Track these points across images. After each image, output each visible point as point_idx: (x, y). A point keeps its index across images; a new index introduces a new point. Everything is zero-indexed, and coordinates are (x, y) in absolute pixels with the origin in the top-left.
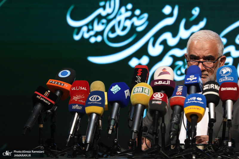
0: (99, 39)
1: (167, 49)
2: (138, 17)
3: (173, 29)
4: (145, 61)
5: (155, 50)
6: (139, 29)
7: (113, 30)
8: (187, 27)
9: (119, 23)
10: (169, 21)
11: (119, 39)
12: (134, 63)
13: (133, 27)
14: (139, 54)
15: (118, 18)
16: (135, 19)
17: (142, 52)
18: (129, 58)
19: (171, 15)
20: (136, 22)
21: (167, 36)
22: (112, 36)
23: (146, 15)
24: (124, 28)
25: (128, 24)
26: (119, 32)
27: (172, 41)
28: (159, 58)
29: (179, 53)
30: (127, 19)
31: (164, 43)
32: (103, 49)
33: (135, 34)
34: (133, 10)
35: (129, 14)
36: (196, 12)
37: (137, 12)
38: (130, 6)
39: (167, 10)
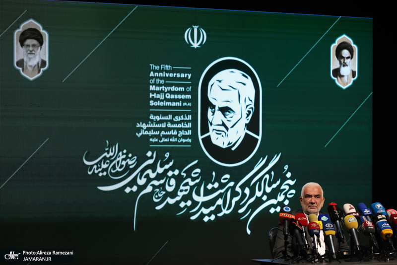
0: (105, 173)
1: (149, 180)
2: (130, 158)
3: (153, 167)
4: (135, 189)
5: (141, 182)
6: (131, 167)
7: (114, 167)
8: (162, 166)
9: (118, 162)
10: (151, 162)
11: (118, 174)
12: (128, 190)
13: (127, 165)
14: (130, 184)
15: (118, 159)
16: (128, 160)
17: (133, 182)
18: (125, 187)
19: (151, 157)
20: (130, 162)
21: (149, 171)
22: (113, 171)
23: (136, 157)
24: (122, 166)
25: (124, 163)
26: (118, 169)
27: (152, 175)
28: (144, 187)
29: (156, 183)
30: (123, 160)
31: (147, 176)
32: (108, 181)
33: (128, 170)
34: (127, 154)
35: (124, 156)
36: (167, 155)
37: (130, 155)
38: (125, 151)
39: (149, 154)
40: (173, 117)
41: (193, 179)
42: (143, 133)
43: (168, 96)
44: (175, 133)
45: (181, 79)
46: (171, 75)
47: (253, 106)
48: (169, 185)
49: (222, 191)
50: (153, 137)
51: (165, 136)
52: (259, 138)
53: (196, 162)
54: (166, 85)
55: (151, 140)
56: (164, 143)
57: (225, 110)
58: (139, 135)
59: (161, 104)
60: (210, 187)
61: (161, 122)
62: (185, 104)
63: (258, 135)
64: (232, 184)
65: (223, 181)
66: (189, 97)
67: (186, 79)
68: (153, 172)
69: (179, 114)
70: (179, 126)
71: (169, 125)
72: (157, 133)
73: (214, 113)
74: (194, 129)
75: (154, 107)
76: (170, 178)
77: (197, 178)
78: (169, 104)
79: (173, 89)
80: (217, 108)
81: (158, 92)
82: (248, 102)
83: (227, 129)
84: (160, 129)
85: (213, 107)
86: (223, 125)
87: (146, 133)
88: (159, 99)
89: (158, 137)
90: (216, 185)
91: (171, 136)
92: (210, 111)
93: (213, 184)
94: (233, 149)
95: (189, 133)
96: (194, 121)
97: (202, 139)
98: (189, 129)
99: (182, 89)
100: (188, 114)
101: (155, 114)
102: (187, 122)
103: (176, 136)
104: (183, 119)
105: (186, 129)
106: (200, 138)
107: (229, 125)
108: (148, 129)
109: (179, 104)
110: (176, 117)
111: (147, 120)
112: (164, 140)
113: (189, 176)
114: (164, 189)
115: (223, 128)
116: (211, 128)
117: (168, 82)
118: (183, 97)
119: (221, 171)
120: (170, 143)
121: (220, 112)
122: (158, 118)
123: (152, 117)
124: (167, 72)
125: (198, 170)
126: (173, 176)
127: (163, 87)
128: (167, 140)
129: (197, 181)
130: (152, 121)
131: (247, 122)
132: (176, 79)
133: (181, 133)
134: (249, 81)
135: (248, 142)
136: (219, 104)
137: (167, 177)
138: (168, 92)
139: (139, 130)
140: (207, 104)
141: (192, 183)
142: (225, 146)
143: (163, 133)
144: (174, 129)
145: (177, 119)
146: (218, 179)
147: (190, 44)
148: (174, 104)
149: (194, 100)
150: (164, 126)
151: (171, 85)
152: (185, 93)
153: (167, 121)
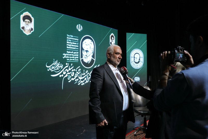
0: (53, 70)
1: (67, 73)
2: (61, 65)
3: (68, 68)
4: (62, 75)
5: (64, 73)
6: (61, 68)
7: (56, 68)
8: (70, 68)
9: (57, 67)
10: (67, 67)
11: (57, 71)
12: (60, 76)
13: (60, 68)
14: (61, 74)
15: (57, 66)
16: (60, 66)
18: (59, 75)
19: (67, 65)
20: (61, 67)
21: (67, 70)
22: (56, 70)
23: (63, 65)
24: (58, 68)
25: (59, 67)
26: (57, 69)
27: (68, 71)
28: (65, 75)
29: (69, 73)
30: (59, 66)
31: (66, 71)
32: (54, 73)
33: (60, 69)
34: (60, 64)
35: (59, 65)
36: (72, 64)
37: (61, 64)
38: (59, 63)
39: (67, 64)
40: (73, 52)
41: (79, 72)
42: (65, 57)
43: (72, 46)
44: (74, 57)
45: (75, 40)
46: (73, 39)
47: (93, 51)
48: (72, 74)
49: (86, 76)
50: (68, 58)
51: (71, 58)
52: (95, 60)
53: (79, 67)
54: (72, 42)
55: (67, 59)
56: (71, 61)
57: (87, 51)
58: (64, 58)
59: (70, 48)
60: (83, 74)
61: (70, 54)
62: (77, 48)
63: (94, 59)
64: (88, 73)
65: (86, 73)
66: (78, 46)
67: (77, 41)
68: (68, 70)
69: (75, 51)
70: (75, 55)
71: (72, 55)
72: (69, 57)
73: (84, 52)
74: (79, 56)
75: (68, 49)
76: (73, 72)
77: (80, 72)
78: (72, 48)
79: (73, 43)
80: (85, 50)
81: (69, 44)
82: (92, 49)
83: (87, 57)
84: (70, 56)
85: (84, 50)
86: (86, 56)
87: (66, 57)
88: (69, 46)
89: (69, 58)
90: (85, 74)
91: (73, 58)
92: (83, 51)
93: (84, 73)
94: (89, 63)
95: (78, 58)
96: (79, 54)
97: (81, 60)
98: (78, 56)
99: (76, 44)
100: (77, 51)
101: (69, 51)
102: (77, 54)
103: (74, 59)
104: (76, 53)
105: (77, 56)
106: (81, 59)
107: (88, 56)
108: (66, 56)
109: (75, 48)
110: (74, 52)
111: (66, 53)
112: (71, 60)
113: (78, 71)
114: (71, 76)
115: (86, 57)
116: (83, 56)
117: (72, 41)
118: (76, 46)
119: (86, 70)
120: (72, 61)
121: (86, 52)
122: (69, 52)
123: (67, 52)
124: (72, 38)
125: (80, 69)
126: (73, 71)
127: (71, 42)
128: (72, 60)
129: (80, 73)
130: (68, 53)
131: (92, 55)
132: (74, 40)
133: (76, 58)
134: (92, 43)
135: (92, 61)
136: (85, 49)
137: (72, 71)
138: (72, 44)
139: (64, 56)
140: (82, 49)
141: (78, 73)
142: (87, 62)
143: (71, 57)
144: (74, 56)
145: (75, 53)
146: (85, 72)
147: (78, 30)
148: (74, 48)
149: (79, 47)
150: (71, 55)
151: (73, 42)
152: (76, 45)
153: (72, 53)
